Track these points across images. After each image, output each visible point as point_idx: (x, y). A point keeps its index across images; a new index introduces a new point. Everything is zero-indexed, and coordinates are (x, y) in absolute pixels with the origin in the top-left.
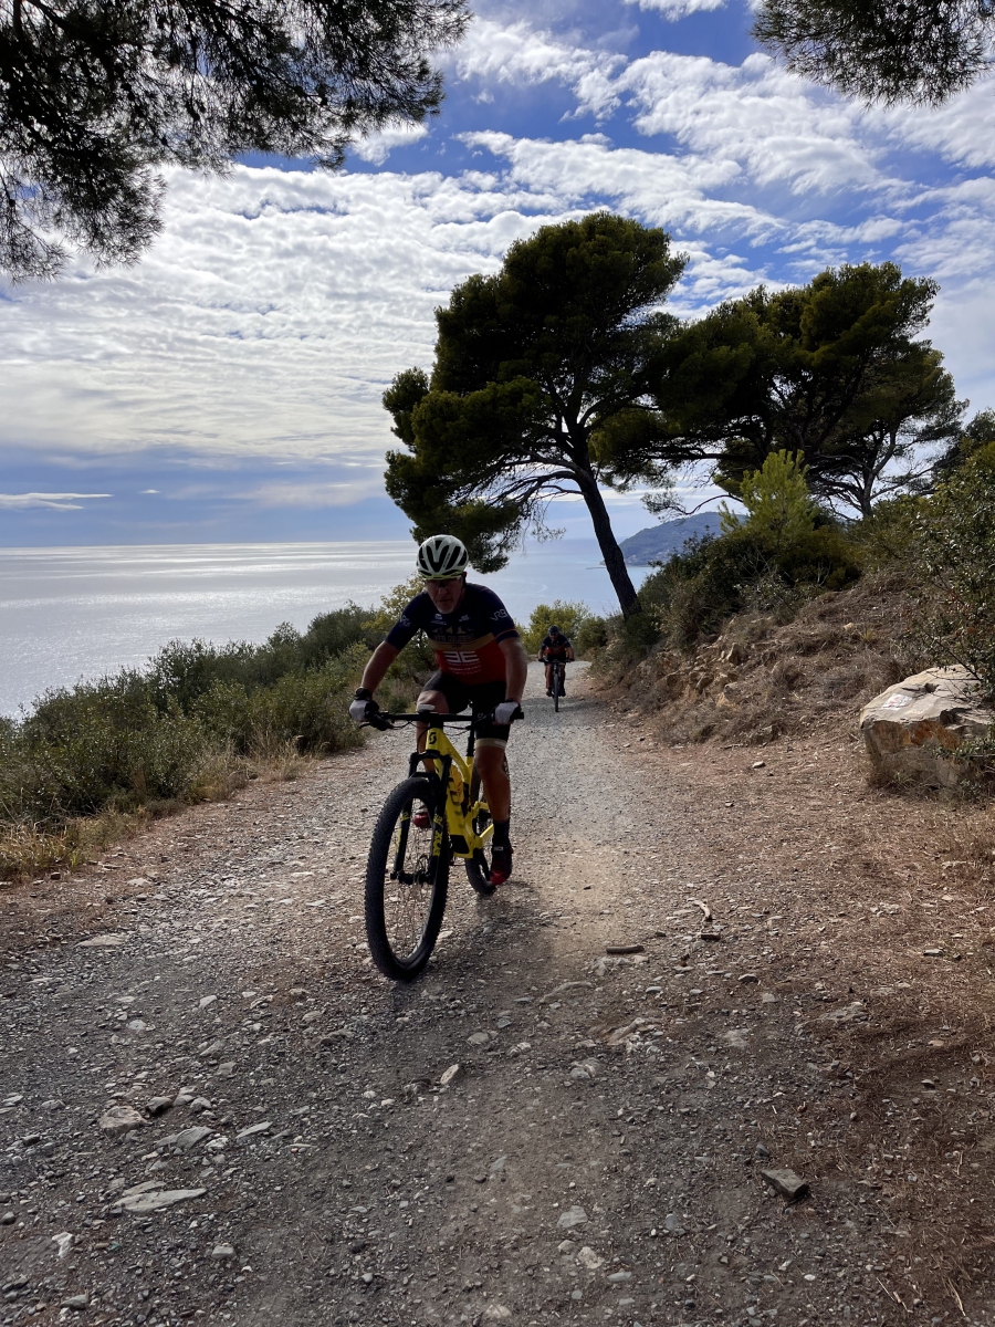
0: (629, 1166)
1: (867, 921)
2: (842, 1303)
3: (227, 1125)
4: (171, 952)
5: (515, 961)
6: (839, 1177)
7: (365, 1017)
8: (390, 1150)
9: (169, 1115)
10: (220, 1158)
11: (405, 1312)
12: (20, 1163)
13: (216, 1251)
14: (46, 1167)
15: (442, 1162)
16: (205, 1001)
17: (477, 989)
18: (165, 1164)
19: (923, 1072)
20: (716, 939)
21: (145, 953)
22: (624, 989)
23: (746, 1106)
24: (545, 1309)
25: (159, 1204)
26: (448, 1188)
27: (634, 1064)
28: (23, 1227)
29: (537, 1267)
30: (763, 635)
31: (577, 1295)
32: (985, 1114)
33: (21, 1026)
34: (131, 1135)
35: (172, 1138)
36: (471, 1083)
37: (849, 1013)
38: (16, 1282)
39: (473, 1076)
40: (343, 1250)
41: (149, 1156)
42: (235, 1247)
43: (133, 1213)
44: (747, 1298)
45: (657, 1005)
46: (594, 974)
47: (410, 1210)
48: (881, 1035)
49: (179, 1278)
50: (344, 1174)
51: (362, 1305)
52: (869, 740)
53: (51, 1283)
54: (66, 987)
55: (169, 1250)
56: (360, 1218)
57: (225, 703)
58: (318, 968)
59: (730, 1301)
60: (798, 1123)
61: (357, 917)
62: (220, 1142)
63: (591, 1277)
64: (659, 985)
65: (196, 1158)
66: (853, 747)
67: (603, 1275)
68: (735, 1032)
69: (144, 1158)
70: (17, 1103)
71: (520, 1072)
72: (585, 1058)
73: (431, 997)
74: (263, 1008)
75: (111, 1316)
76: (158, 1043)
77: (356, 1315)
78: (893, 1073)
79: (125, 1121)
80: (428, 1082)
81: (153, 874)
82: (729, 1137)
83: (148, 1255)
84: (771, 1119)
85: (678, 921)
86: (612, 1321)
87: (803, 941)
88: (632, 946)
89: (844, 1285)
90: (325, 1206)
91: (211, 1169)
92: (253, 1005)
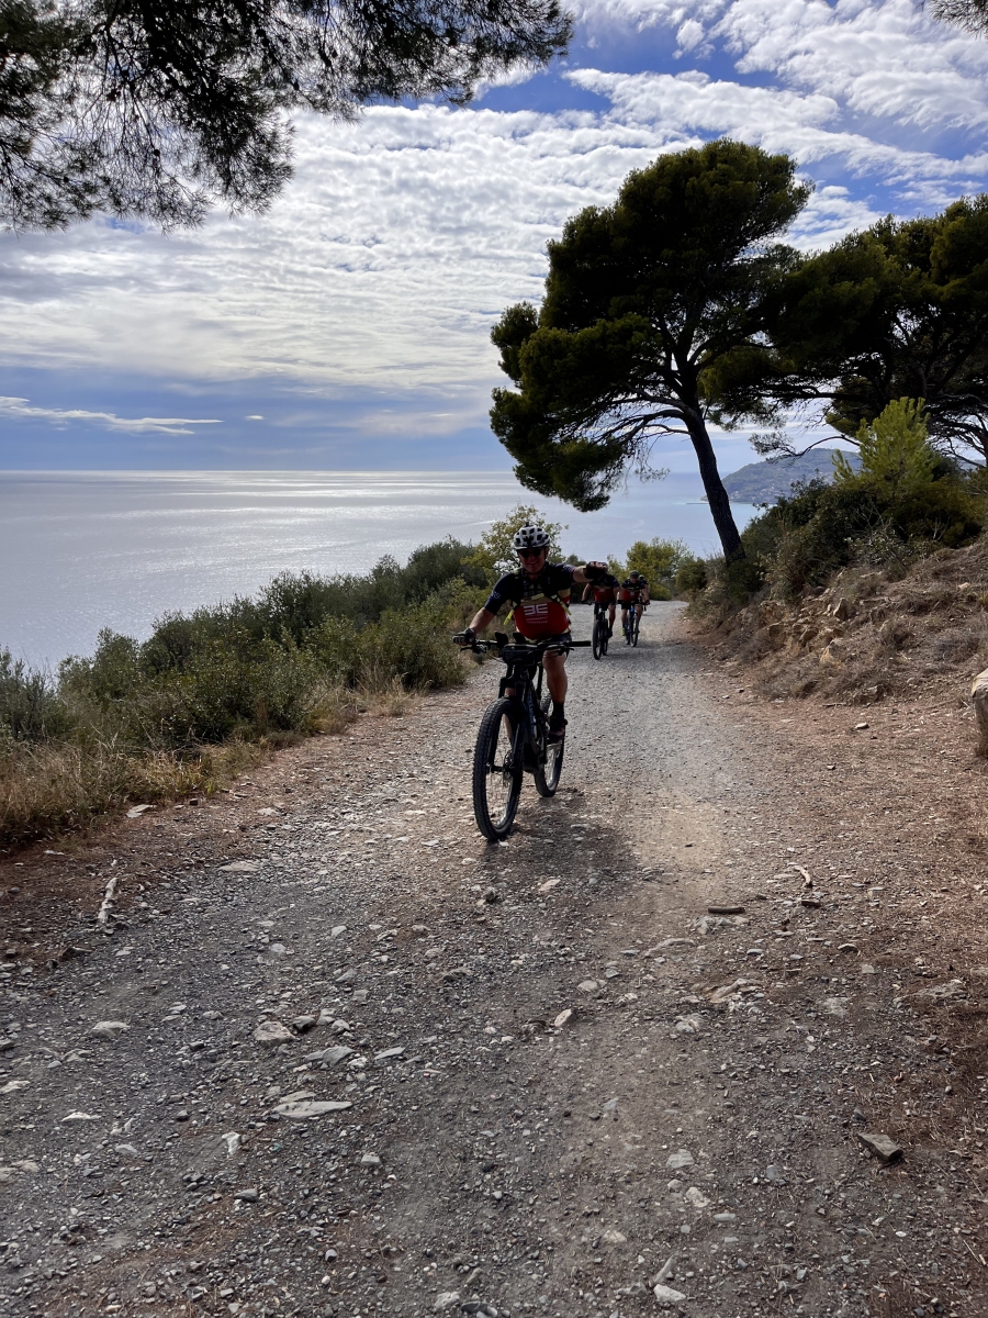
0: (732, 1118)
1: (970, 897)
2: (930, 1259)
3: (365, 1047)
4: (302, 882)
5: (620, 914)
6: (932, 1145)
7: (482, 957)
8: (512, 1083)
9: (314, 1033)
11: (531, 1229)
12: (189, 1067)
13: (365, 1159)
15: (560, 1098)
16: (336, 930)
17: (585, 939)
18: (314, 1076)
20: (817, 906)
21: (279, 881)
22: (725, 949)
23: (845, 1072)
24: (657, 1239)
25: (312, 1113)
27: (736, 1023)
28: (196, 1125)
29: (649, 1200)
30: (872, 591)
31: (686, 1229)
33: (178, 941)
34: (283, 1048)
35: (318, 1054)
36: (583, 1027)
37: (948, 990)
40: (475, 1168)
41: (300, 1069)
42: (381, 1157)
43: (292, 1119)
44: (842, 1247)
45: (758, 967)
46: (696, 932)
47: (533, 1138)
48: (979, 1014)
49: (334, 1180)
50: (471, 1100)
51: (494, 1218)
52: (980, 709)
53: (224, 1176)
54: (213, 907)
55: (324, 1155)
56: (488, 1141)
57: (335, 638)
58: (436, 906)
59: (826, 1248)
60: (894, 1092)
61: (469, 859)
62: (361, 1061)
63: (698, 1215)
64: (760, 947)
65: (341, 1074)
66: (962, 713)
67: (709, 1214)
68: (834, 1000)
69: (295, 1070)
70: (182, 1012)
71: (628, 1021)
72: (689, 1012)
73: (542, 943)
74: (389, 941)
75: (278, 1210)
76: (298, 966)
77: (489, 1227)
79: (277, 1036)
80: (544, 1023)
81: (279, 805)
82: (827, 1100)
83: (305, 1158)
84: (867, 1086)
85: (778, 885)
86: (718, 1255)
87: (903, 914)
88: (734, 907)
89: (933, 1245)
90: (456, 1128)
91: (354, 1085)
92: (379, 938)
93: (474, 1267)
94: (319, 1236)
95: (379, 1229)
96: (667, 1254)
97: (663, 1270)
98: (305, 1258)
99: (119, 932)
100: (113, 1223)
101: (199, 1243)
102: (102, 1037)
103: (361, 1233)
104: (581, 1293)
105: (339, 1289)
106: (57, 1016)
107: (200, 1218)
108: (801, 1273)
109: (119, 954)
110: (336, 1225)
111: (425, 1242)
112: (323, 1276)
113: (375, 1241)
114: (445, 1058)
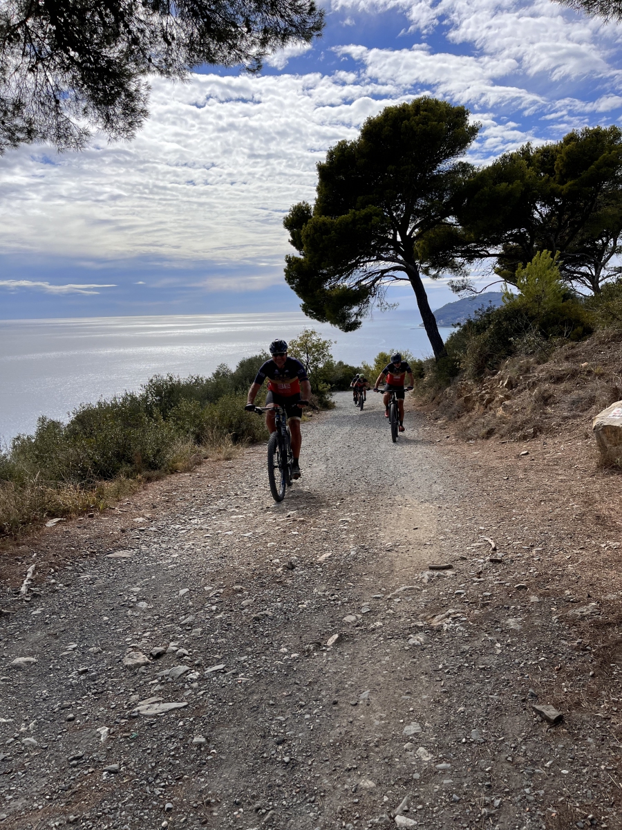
0: (447, 700)
1: (598, 552)
2: (586, 788)
3: (198, 665)
4: (161, 562)
5: (371, 573)
6: (582, 711)
7: (279, 604)
8: (297, 684)
9: (164, 658)
10: (195, 685)
11: (310, 782)
12: (77, 685)
13: (195, 740)
14: (92, 687)
15: (330, 692)
16: (182, 592)
17: (348, 589)
18: (162, 687)
20: (500, 562)
21: (145, 562)
22: (441, 591)
23: (522, 665)
24: (397, 784)
25: (160, 711)
26: (334, 708)
27: (448, 637)
28: (79, 723)
29: (391, 758)
30: (528, 370)
31: (417, 776)
33: (75, 604)
34: (142, 669)
35: (166, 672)
36: (346, 646)
37: (588, 610)
38: (76, 756)
39: (347, 641)
40: (271, 742)
41: (153, 682)
42: (207, 739)
43: (146, 716)
44: (525, 783)
45: (462, 601)
46: (421, 582)
47: (312, 720)
48: (609, 624)
49: (173, 755)
50: (270, 697)
51: (284, 776)
52: (599, 438)
53: (97, 757)
54: (100, 581)
55: (167, 739)
56: (281, 724)
57: (188, 413)
58: (249, 574)
59: (514, 784)
60: (556, 677)
61: (273, 543)
62: (194, 675)
63: (425, 766)
64: (463, 589)
65: (181, 684)
66: (587, 442)
67: (433, 765)
68: (513, 620)
69: (150, 683)
70: (74, 649)
71: (376, 640)
72: (417, 633)
73: (319, 593)
74: (217, 596)
75: (133, 777)
76: (156, 615)
77: (280, 782)
78: (618, 648)
79: (138, 661)
80: (320, 644)
81: (148, 515)
82: (511, 684)
83: (154, 741)
84: (537, 674)
85: (474, 550)
86: (439, 793)
87: (556, 564)
88: (446, 565)
89: (587, 777)
90: (259, 715)
91: (190, 691)
92: (211, 595)
93: (269, 810)
94: (161, 794)
95: (203, 787)
96: (403, 794)
97: (401, 805)
98: (150, 810)
99: (35, 600)
100: (17, 791)
101: (76, 803)
102: (18, 667)
103: (191, 791)
104: (344, 824)
107: (78, 786)
108: (497, 802)
109: (34, 613)
110: (174, 785)
111: (235, 794)
112: (163, 821)
113: (201, 796)
114: (253, 670)
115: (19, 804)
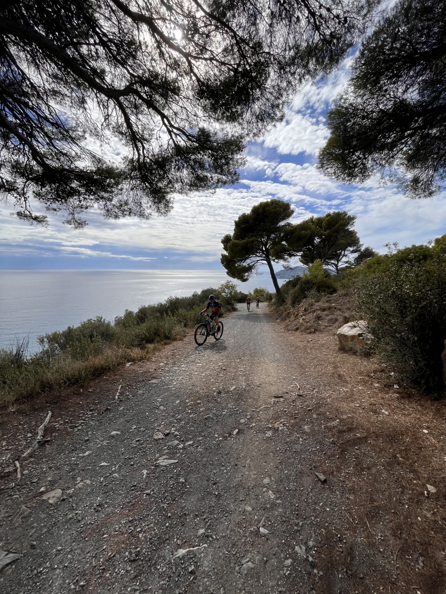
0: (281, 466)
1: (339, 393)
2: (337, 519)
3: (183, 441)
4: (169, 386)
5: (251, 397)
6: (333, 476)
7: (215, 411)
8: (221, 454)
9: (169, 436)
11: (226, 506)
12: (135, 447)
13: (181, 480)
14: (141, 448)
15: (234, 459)
16: (178, 402)
17: (242, 405)
18: (169, 451)
19: (355, 444)
20: (301, 396)
21: (163, 386)
22: (278, 409)
23: (310, 450)
24: (260, 510)
25: (167, 464)
26: (236, 468)
27: (281, 434)
28: (136, 467)
29: (258, 495)
31: (268, 506)
32: (372, 460)
33: (135, 406)
35: (170, 443)
36: (241, 435)
37: (336, 423)
38: (134, 485)
39: (241, 432)
41: (165, 448)
42: (185, 480)
43: (162, 466)
45: (286, 415)
46: (271, 403)
47: (227, 473)
48: (344, 431)
49: (172, 487)
50: (210, 460)
51: (215, 502)
52: (339, 338)
53: (142, 486)
54: (146, 395)
55: (170, 478)
56: (215, 474)
58: (204, 395)
59: (307, 514)
60: (323, 457)
61: (213, 380)
62: (181, 446)
63: (272, 501)
64: (287, 409)
65: (176, 450)
67: (275, 500)
68: (307, 427)
70: (135, 428)
71: (253, 433)
72: (269, 430)
73: (231, 407)
74: (191, 406)
75: (156, 498)
76: (166, 413)
78: (348, 444)
79: (159, 437)
80: (231, 434)
81: (165, 362)
82: (305, 460)
83: (165, 479)
84: (316, 455)
85: (291, 389)
86: (277, 516)
87: (323, 398)
88: (280, 395)
89: (337, 514)
90: (206, 469)
91: (179, 454)
92: (188, 404)
93: (209, 520)
94: (167, 508)
95: (183, 505)
96: (263, 515)
97: (262, 522)
98: (162, 516)
99: (121, 403)
100: (109, 503)
101: (133, 511)
102: (113, 436)
103: (178, 507)
104: (239, 530)
105: (171, 528)
106: (102, 429)
107: (134, 501)
108: (301, 523)
109: (120, 409)
110: (172, 504)
111: (196, 510)
112: (167, 523)
113: (182, 510)
114: (204, 445)
115: (109, 510)
